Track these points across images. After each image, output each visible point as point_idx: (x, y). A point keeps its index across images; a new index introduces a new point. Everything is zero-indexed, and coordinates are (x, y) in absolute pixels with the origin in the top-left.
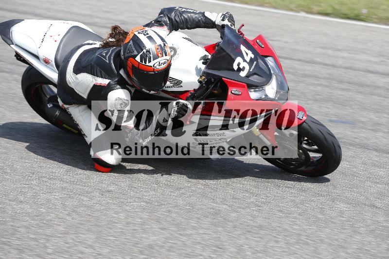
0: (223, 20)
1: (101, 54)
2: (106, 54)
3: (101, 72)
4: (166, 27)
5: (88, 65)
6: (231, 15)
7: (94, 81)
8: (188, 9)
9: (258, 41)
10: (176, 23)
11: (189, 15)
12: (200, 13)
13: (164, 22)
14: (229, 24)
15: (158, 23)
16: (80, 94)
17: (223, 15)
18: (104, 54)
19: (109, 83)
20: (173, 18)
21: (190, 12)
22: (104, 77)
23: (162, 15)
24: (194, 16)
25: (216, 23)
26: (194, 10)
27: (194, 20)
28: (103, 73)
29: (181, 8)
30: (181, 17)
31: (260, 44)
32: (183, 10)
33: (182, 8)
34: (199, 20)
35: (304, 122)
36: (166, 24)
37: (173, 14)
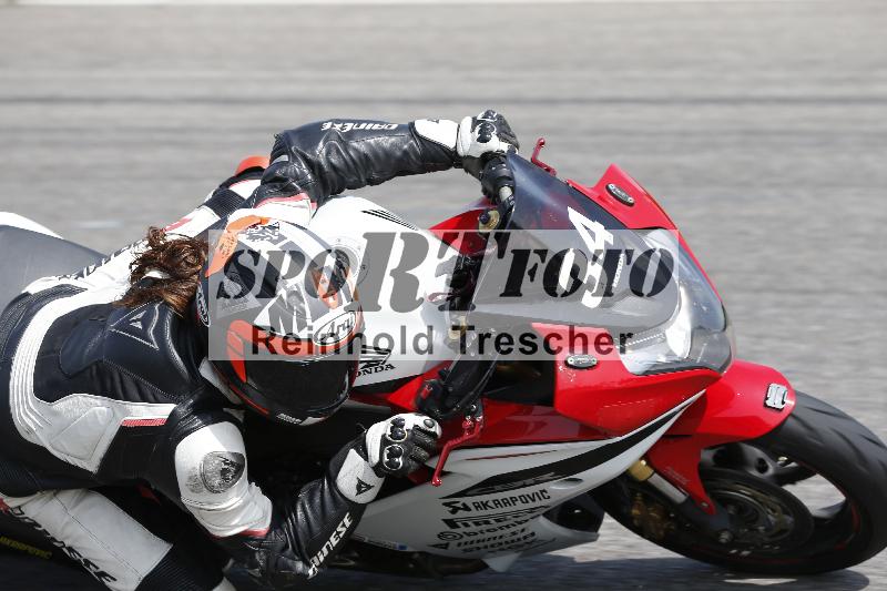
0: (483, 139)
1: (125, 326)
2: (146, 321)
3: (137, 384)
4: (303, 195)
5: (90, 367)
6: (500, 117)
7: (119, 414)
8: (360, 122)
9: (612, 187)
10: (333, 174)
11: (372, 141)
12: (400, 128)
13: (297, 178)
14: (504, 147)
15: (277, 185)
16: (72, 461)
17: (475, 122)
18: (139, 325)
19: (173, 414)
20: (323, 161)
21: (372, 132)
22: (151, 397)
23: (285, 158)
24: (386, 142)
25: (461, 152)
26: (382, 123)
27: (388, 154)
28: (148, 386)
29: (338, 121)
30: (348, 153)
31: (623, 195)
32: (348, 129)
33: (344, 121)
34: (405, 152)
35: (791, 415)
36: (305, 186)
37: (321, 147)
